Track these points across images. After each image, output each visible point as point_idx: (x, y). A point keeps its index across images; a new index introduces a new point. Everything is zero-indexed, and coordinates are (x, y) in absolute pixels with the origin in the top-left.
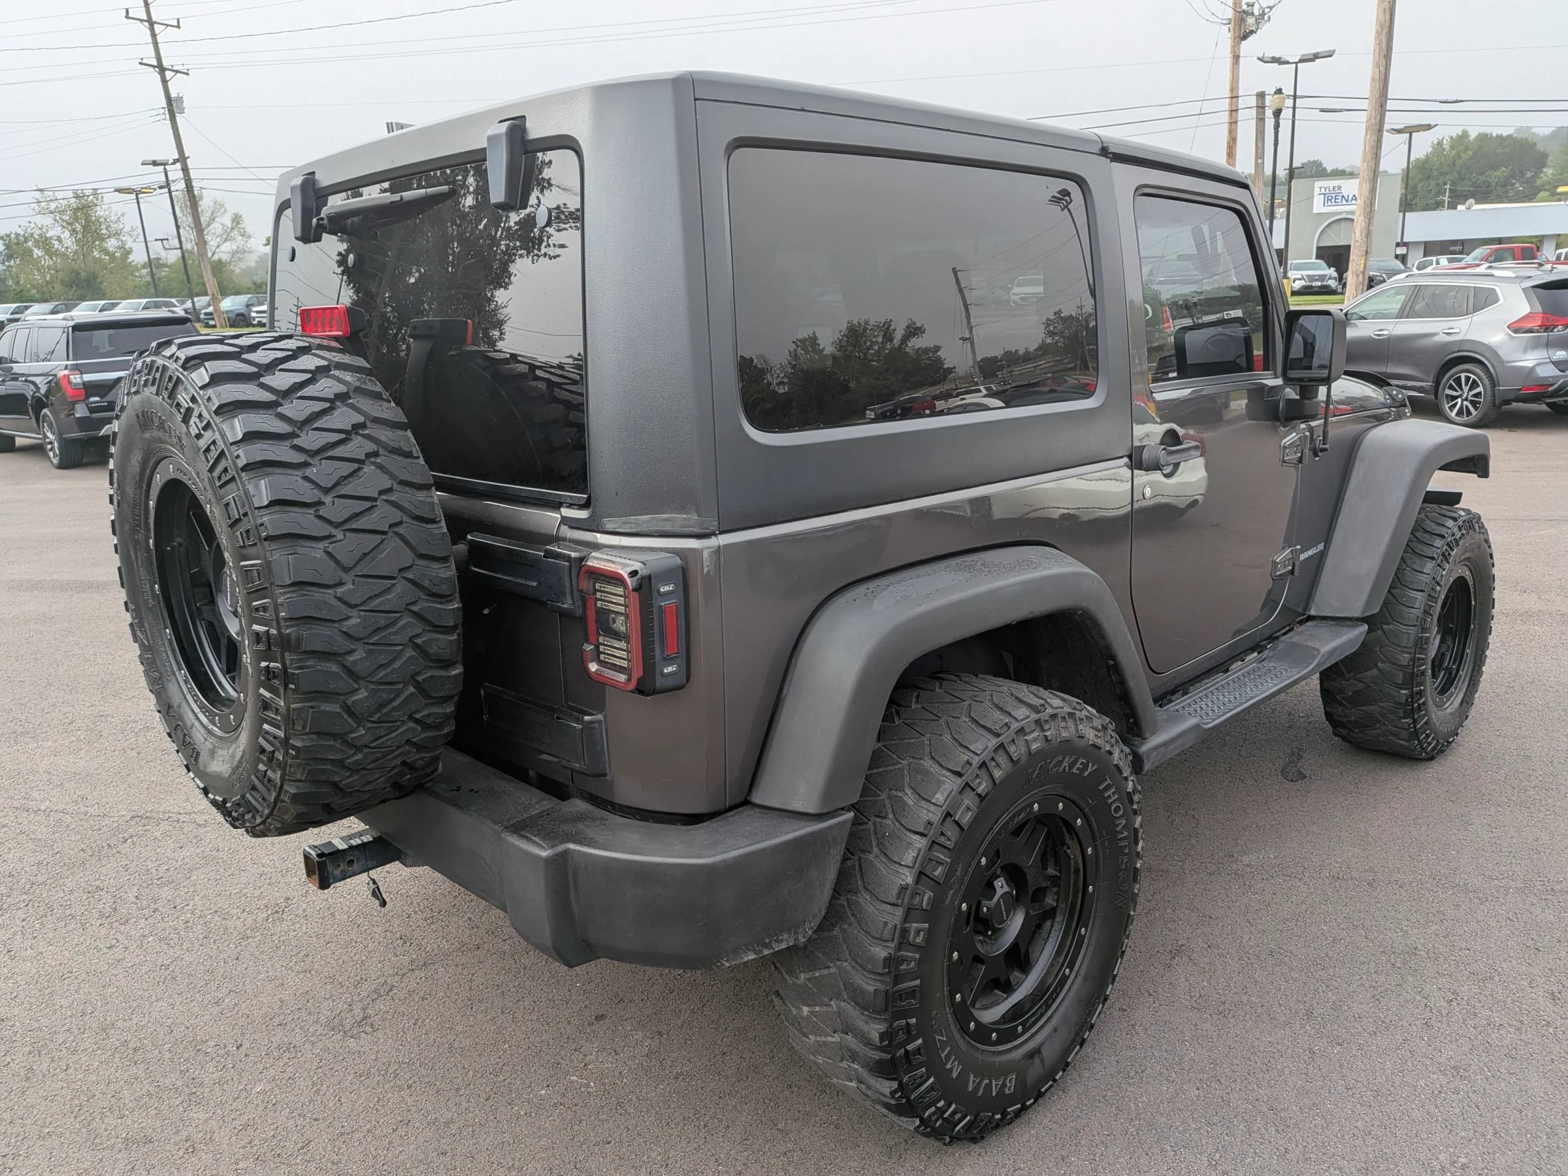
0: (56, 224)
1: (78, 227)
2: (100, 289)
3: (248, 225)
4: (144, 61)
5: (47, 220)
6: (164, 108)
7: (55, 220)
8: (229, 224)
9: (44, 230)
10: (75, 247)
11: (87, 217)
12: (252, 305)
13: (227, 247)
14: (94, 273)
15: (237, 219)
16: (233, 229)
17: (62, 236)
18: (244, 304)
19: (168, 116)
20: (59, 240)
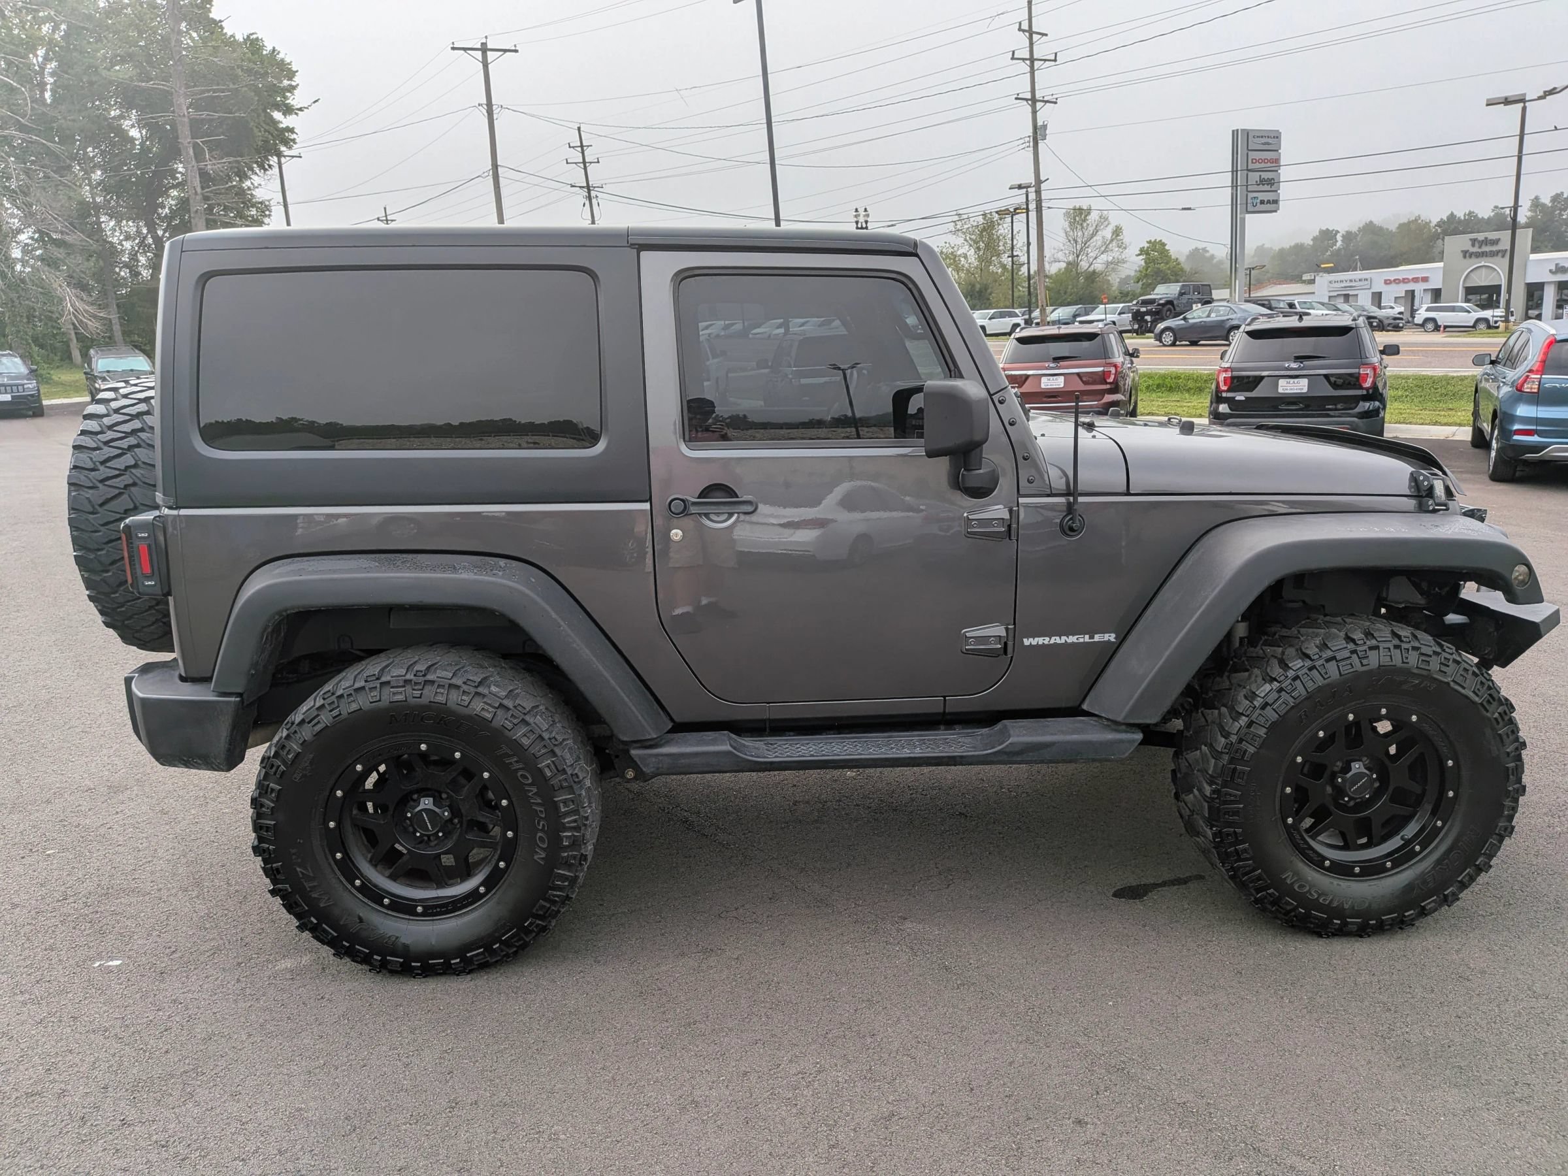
0: (966, 243)
1: (982, 245)
2: (989, 299)
3: (1126, 237)
4: (1020, 96)
5: (959, 240)
6: (1029, 137)
7: (966, 240)
8: (1109, 236)
9: (955, 249)
10: (976, 263)
11: (990, 235)
12: (1079, 315)
13: (1104, 258)
14: (986, 285)
15: (1117, 232)
16: (1112, 240)
17: (968, 254)
18: (1072, 314)
19: (1031, 144)
20: (965, 257)
